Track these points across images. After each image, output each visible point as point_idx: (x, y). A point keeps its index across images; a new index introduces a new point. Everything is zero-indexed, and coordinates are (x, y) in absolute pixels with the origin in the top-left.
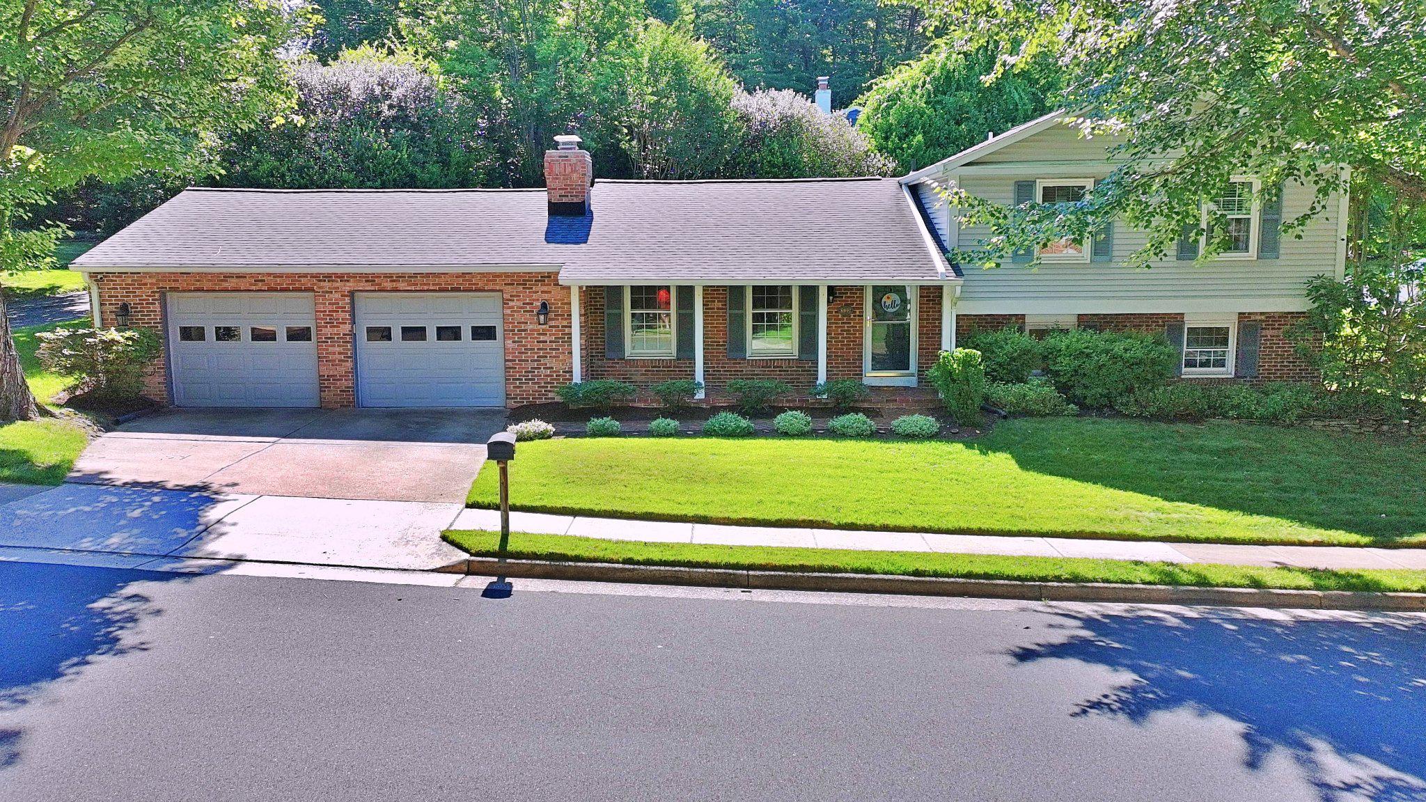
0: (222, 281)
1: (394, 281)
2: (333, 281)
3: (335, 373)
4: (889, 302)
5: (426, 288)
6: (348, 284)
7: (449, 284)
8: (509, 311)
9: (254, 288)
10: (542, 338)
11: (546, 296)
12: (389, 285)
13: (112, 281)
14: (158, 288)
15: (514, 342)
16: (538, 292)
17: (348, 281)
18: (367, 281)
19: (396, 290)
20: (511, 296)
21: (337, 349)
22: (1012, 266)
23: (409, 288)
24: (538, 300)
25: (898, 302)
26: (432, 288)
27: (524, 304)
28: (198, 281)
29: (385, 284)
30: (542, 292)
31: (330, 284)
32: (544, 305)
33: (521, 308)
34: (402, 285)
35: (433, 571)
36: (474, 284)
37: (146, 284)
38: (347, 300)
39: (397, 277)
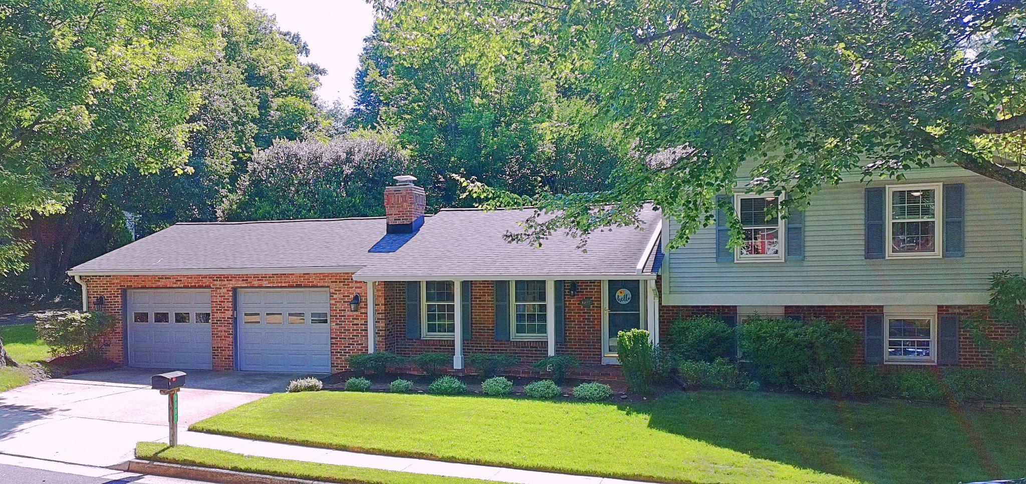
0: (157, 281)
1: (260, 280)
2: (222, 280)
3: (222, 345)
4: (621, 296)
5: (280, 285)
6: (231, 282)
7: (295, 282)
8: (333, 302)
9: (175, 286)
10: (356, 322)
11: (358, 290)
12: (256, 283)
13: (95, 281)
14: (121, 286)
15: (336, 324)
16: (353, 288)
17: (231, 280)
18: (242, 280)
19: (260, 287)
20: (335, 290)
21: (224, 328)
22: (716, 265)
23: (269, 285)
24: (353, 293)
25: (630, 296)
26: (283, 285)
27: (343, 296)
28: (143, 281)
29: (255, 283)
30: (356, 288)
31: (220, 282)
32: (356, 298)
33: (342, 299)
34: (265, 283)
36: (311, 282)
37: (114, 284)
38: (231, 293)
39: (262, 277)
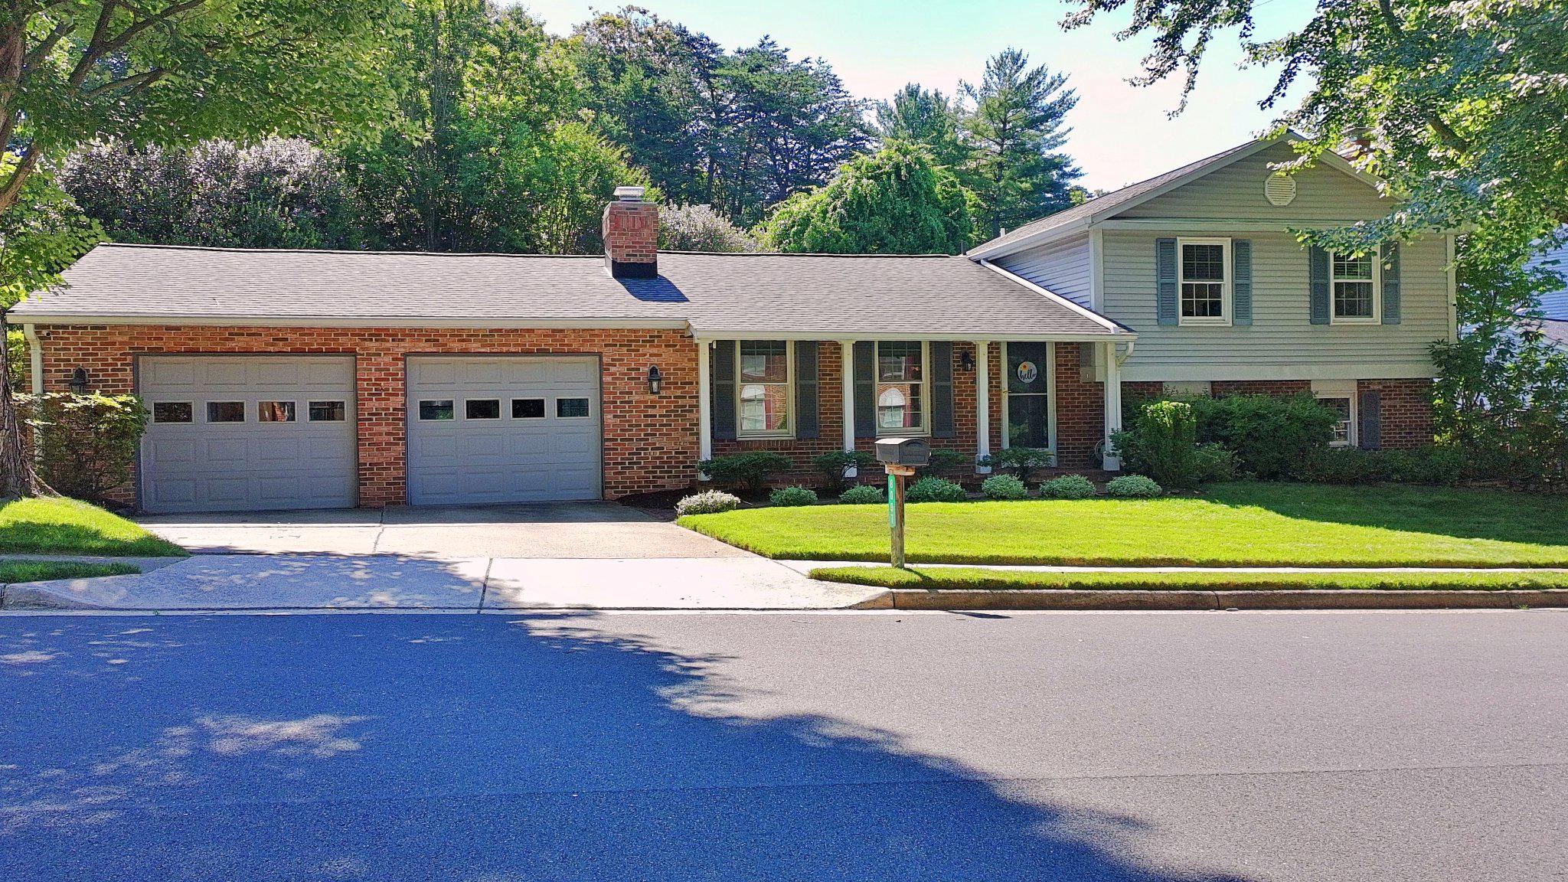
0: (226, 339)
1: (463, 341)
2: (382, 340)
3: (381, 460)
4: (1025, 372)
5: (505, 349)
6: (402, 344)
7: (535, 345)
8: (609, 379)
9: (271, 349)
10: (650, 412)
11: (655, 360)
12: (456, 346)
13: (62, 338)
14: (130, 348)
15: (614, 417)
16: (645, 355)
17: (403, 340)
18: (427, 341)
19: (465, 353)
20: (613, 360)
21: (384, 429)
22: (1157, 329)
23: (483, 350)
24: (645, 365)
25: (1035, 372)
26: (513, 349)
27: (628, 369)
28: (191, 339)
29: (452, 345)
30: (651, 355)
31: (378, 344)
32: (653, 371)
33: (625, 374)
34: (474, 346)
35: (850, 608)
36: (567, 345)
37: (114, 343)
38: (400, 364)
39: (468, 336)
